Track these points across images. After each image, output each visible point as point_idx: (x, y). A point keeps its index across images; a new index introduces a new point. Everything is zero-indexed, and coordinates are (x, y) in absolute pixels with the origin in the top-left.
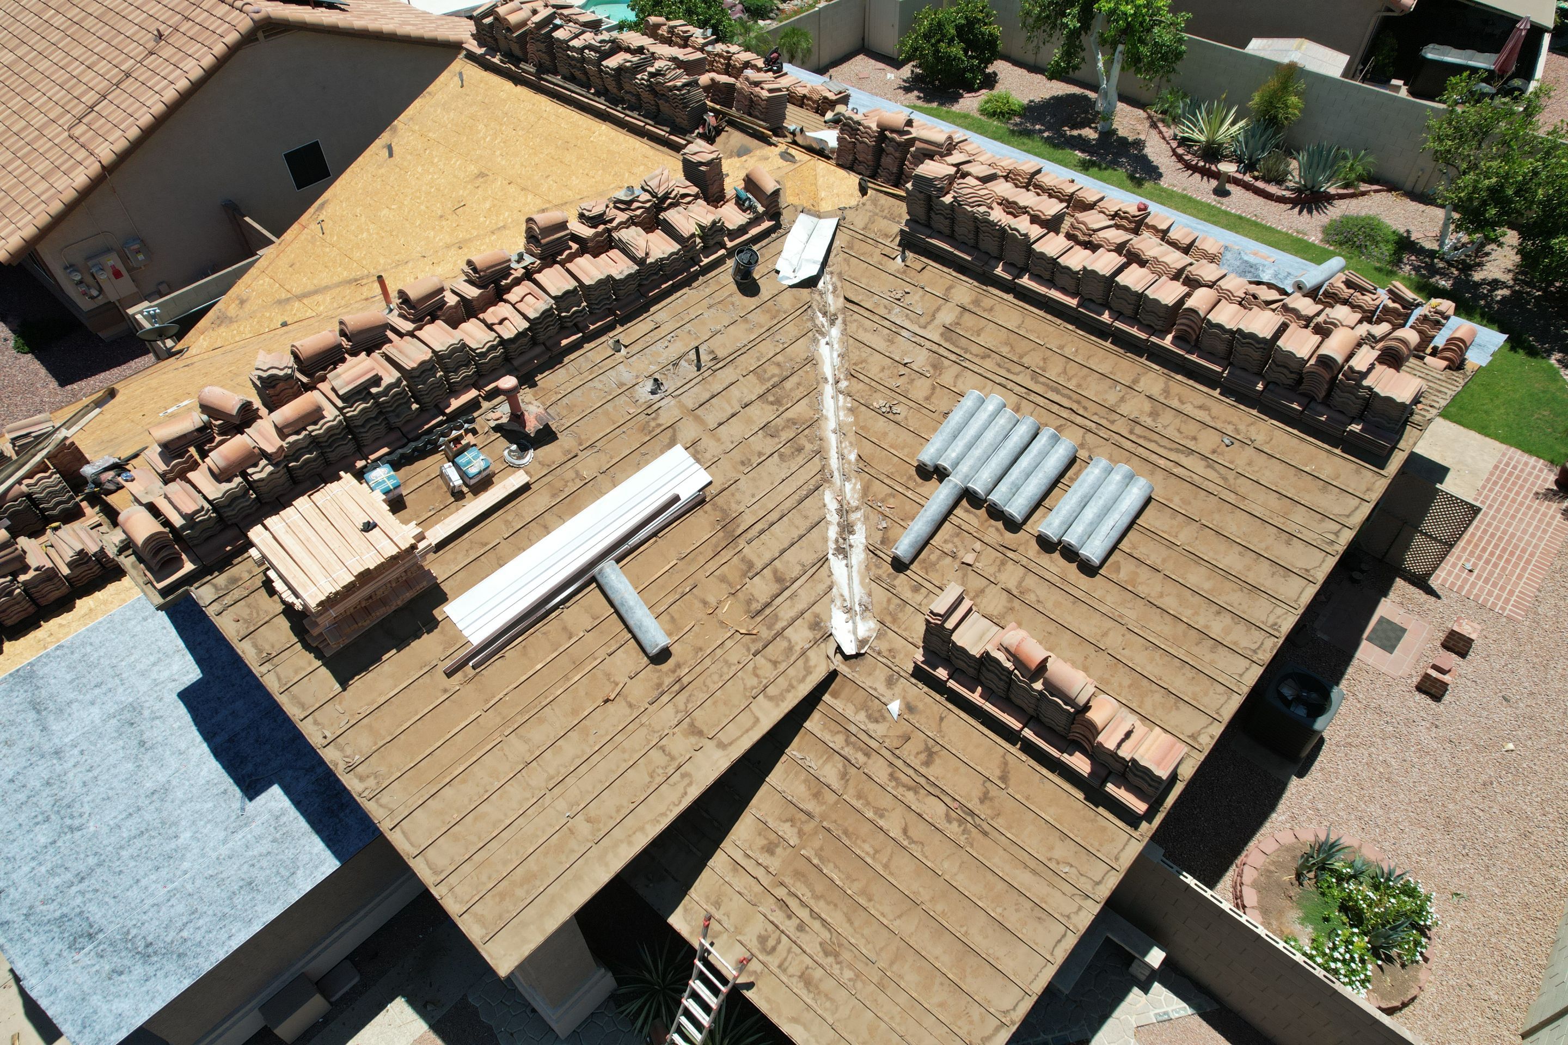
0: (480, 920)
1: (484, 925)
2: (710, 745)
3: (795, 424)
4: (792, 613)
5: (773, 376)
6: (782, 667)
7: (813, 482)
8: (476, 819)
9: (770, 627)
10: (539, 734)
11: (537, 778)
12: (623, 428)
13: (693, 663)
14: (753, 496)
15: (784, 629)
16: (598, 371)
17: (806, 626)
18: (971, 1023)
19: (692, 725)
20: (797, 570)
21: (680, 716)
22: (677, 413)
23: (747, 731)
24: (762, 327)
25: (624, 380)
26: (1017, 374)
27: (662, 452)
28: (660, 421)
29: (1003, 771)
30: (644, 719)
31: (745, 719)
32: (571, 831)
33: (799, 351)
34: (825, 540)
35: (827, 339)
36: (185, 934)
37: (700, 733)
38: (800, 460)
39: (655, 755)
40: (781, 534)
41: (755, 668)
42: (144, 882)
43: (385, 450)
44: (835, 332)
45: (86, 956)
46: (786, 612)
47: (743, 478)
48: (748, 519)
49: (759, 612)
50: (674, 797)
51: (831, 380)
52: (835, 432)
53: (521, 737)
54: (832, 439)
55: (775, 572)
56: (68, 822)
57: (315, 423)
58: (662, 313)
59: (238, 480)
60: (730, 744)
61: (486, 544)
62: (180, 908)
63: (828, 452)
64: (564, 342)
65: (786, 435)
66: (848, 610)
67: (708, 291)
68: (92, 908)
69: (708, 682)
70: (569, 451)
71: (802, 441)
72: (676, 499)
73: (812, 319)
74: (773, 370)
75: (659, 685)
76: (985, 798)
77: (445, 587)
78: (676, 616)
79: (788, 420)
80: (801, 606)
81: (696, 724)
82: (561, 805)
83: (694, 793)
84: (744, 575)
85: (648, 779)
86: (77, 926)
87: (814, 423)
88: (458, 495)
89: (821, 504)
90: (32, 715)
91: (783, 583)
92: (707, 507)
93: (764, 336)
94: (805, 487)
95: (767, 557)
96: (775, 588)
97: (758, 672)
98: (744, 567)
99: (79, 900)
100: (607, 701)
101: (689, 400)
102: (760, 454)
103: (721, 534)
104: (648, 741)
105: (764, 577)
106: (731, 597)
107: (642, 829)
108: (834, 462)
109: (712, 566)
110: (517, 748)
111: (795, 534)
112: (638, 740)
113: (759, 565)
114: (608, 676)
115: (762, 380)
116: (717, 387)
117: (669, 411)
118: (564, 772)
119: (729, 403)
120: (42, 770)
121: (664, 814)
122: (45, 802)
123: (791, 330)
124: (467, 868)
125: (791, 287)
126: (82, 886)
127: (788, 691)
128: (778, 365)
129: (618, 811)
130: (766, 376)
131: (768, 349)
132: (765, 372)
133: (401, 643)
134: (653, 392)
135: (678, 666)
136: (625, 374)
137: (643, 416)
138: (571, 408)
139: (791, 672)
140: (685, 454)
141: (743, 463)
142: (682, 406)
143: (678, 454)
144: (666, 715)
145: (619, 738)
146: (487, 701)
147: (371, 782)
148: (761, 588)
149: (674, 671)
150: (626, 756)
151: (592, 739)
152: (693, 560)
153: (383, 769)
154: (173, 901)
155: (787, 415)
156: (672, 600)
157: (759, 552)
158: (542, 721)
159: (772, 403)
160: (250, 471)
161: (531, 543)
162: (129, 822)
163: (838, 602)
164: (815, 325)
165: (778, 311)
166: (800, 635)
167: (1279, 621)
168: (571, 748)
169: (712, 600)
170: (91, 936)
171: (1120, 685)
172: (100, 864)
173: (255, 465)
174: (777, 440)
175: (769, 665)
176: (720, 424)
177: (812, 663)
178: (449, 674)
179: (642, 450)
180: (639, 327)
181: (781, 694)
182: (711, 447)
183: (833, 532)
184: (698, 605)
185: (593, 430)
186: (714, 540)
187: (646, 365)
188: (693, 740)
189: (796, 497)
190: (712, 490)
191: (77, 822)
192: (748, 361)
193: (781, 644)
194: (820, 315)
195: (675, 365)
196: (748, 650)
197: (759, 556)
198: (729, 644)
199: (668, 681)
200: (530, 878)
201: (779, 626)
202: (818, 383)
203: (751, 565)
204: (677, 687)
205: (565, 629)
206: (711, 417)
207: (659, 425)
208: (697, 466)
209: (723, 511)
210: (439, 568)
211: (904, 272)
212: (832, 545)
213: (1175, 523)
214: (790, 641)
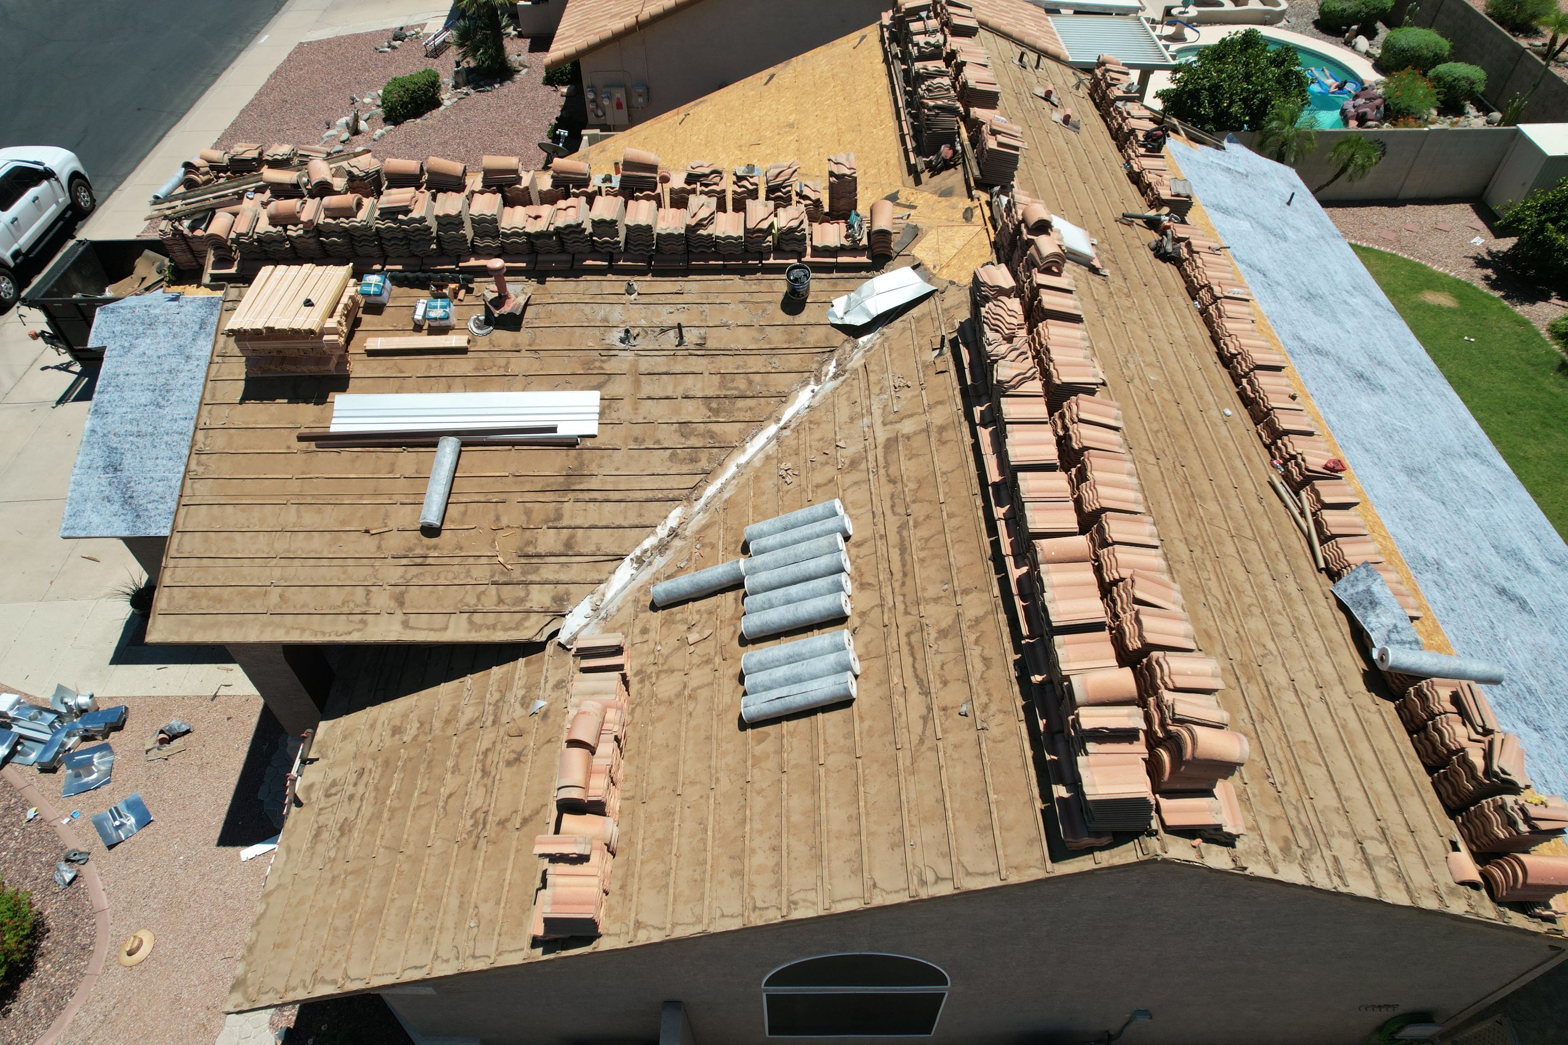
0: (171, 599)
1: (169, 604)
2: (399, 616)
3: (712, 437)
4: (551, 577)
5: (735, 389)
6: (502, 608)
7: (676, 493)
8: (227, 538)
9: (524, 573)
10: (310, 518)
11: (282, 544)
12: (571, 353)
13: (445, 553)
14: (617, 469)
15: (531, 583)
16: (598, 299)
17: (552, 594)
18: (330, 960)
19: (402, 594)
20: (591, 548)
21: (401, 581)
22: (625, 367)
23: (432, 630)
24: (769, 343)
25: (610, 318)
26: (894, 513)
27: (582, 389)
28: (606, 366)
29: (531, 816)
30: (378, 563)
31: (439, 621)
32: (266, 593)
33: (781, 382)
34: (638, 544)
35: (816, 388)
36: (150, 506)
37: (401, 604)
38: (685, 469)
39: (360, 592)
40: (608, 514)
41: (483, 592)
42: (159, 461)
43: (400, 267)
44: (829, 385)
45: (104, 479)
46: (547, 573)
47: (624, 450)
48: (594, 483)
49: (527, 556)
50: (341, 629)
51: (782, 424)
52: (738, 466)
53: (298, 511)
54: (731, 470)
55: (572, 537)
56: (160, 399)
57: (347, 218)
58: (694, 286)
59: (280, 228)
60: (412, 628)
61: (401, 372)
62: (160, 490)
63: (715, 478)
64: (589, 262)
65: (693, 442)
66: (596, 609)
67: (754, 288)
68: (129, 455)
69: (442, 575)
70: (518, 345)
71: (704, 456)
72: (554, 429)
73: (823, 363)
74: (741, 383)
75: (411, 549)
76: (502, 823)
77: (352, 383)
78: (469, 512)
79: (709, 431)
80: (563, 577)
81: (406, 596)
82: (277, 572)
83: (355, 637)
84: (546, 522)
85: (339, 603)
86: (116, 458)
87: (730, 448)
88: (418, 328)
89: (664, 514)
90: (196, 328)
91: (569, 550)
92: (573, 453)
93: (762, 352)
94: (665, 492)
95: (578, 522)
96: (559, 548)
97: (483, 598)
98: (552, 516)
99: (128, 446)
100: (367, 531)
101: (645, 365)
102: (658, 442)
103: (561, 479)
104: (366, 580)
105: (559, 534)
106: (520, 530)
107: (303, 630)
108: (711, 490)
109: (529, 497)
110: (290, 516)
111: (620, 521)
112: (360, 573)
113: (565, 522)
114: (387, 516)
115: (722, 385)
116: (678, 368)
117: (624, 361)
118: (300, 554)
119: (675, 387)
120: (173, 362)
121: (324, 634)
122: (161, 380)
123: (794, 361)
124: (194, 562)
125: (834, 325)
126: (135, 440)
127: (488, 628)
128: (750, 382)
129: (303, 606)
130: (730, 385)
131: (755, 364)
132: (733, 381)
133: (295, 398)
134: (622, 341)
135: (435, 547)
136: (617, 314)
137: (597, 353)
138: (550, 315)
139: (505, 617)
140: (598, 402)
141: (636, 440)
142: (635, 365)
143: (592, 399)
144: (394, 573)
145: (350, 562)
146: (303, 473)
147: (201, 469)
148: (548, 540)
149: (429, 549)
150: (343, 577)
151: (334, 548)
152: (522, 483)
153: (213, 467)
154: (161, 484)
155: (714, 427)
156: (476, 499)
157: (574, 513)
158: (320, 512)
159: (710, 409)
160: (289, 227)
161: (430, 390)
162: (182, 422)
163: (596, 597)
164: (819, 370)
165: (798, 339)
166: (540, 597)
167: (801, 904)
168: (317, 544)
169: (505, 521)
170: (116, 470)
171: (654, 833)
172: (152, 434)
173: (296, 225)
174: (683, 440)
175: (495, 599)
176: (649, 398)
177: (527, 624)
178: (301, 438)
179: (568, 378)
180: (667, 285)
181: (481, 626)
182: (624, 411)
183: (649, 543)
184: (492, 516)
185: (548, 340)
186: (552, 479)
187: (639, 317)
188: (393, 604)
189: (650, 495)
190: (589, 443)
191: (163, 403)
192: (727, 365)
193: (519, 591)
194: (834, 363)
195: (663, 331)
196: (492, 576)
197: (572, 517)
198: (484, 560)
199: (419, 551)
200: (218, 600)
201: (534, 578)
202: (768, 418)
203: (559, 517)
204: (419, 561)
205: (393, 464)
206: (649, 387)
207: (602, 368)
208: (597, 417)
209: (582, 464)
210: (357, 367)
211: (927, 367)
212: (638, 552)
213: (842, 742)
214: (528, 595)
